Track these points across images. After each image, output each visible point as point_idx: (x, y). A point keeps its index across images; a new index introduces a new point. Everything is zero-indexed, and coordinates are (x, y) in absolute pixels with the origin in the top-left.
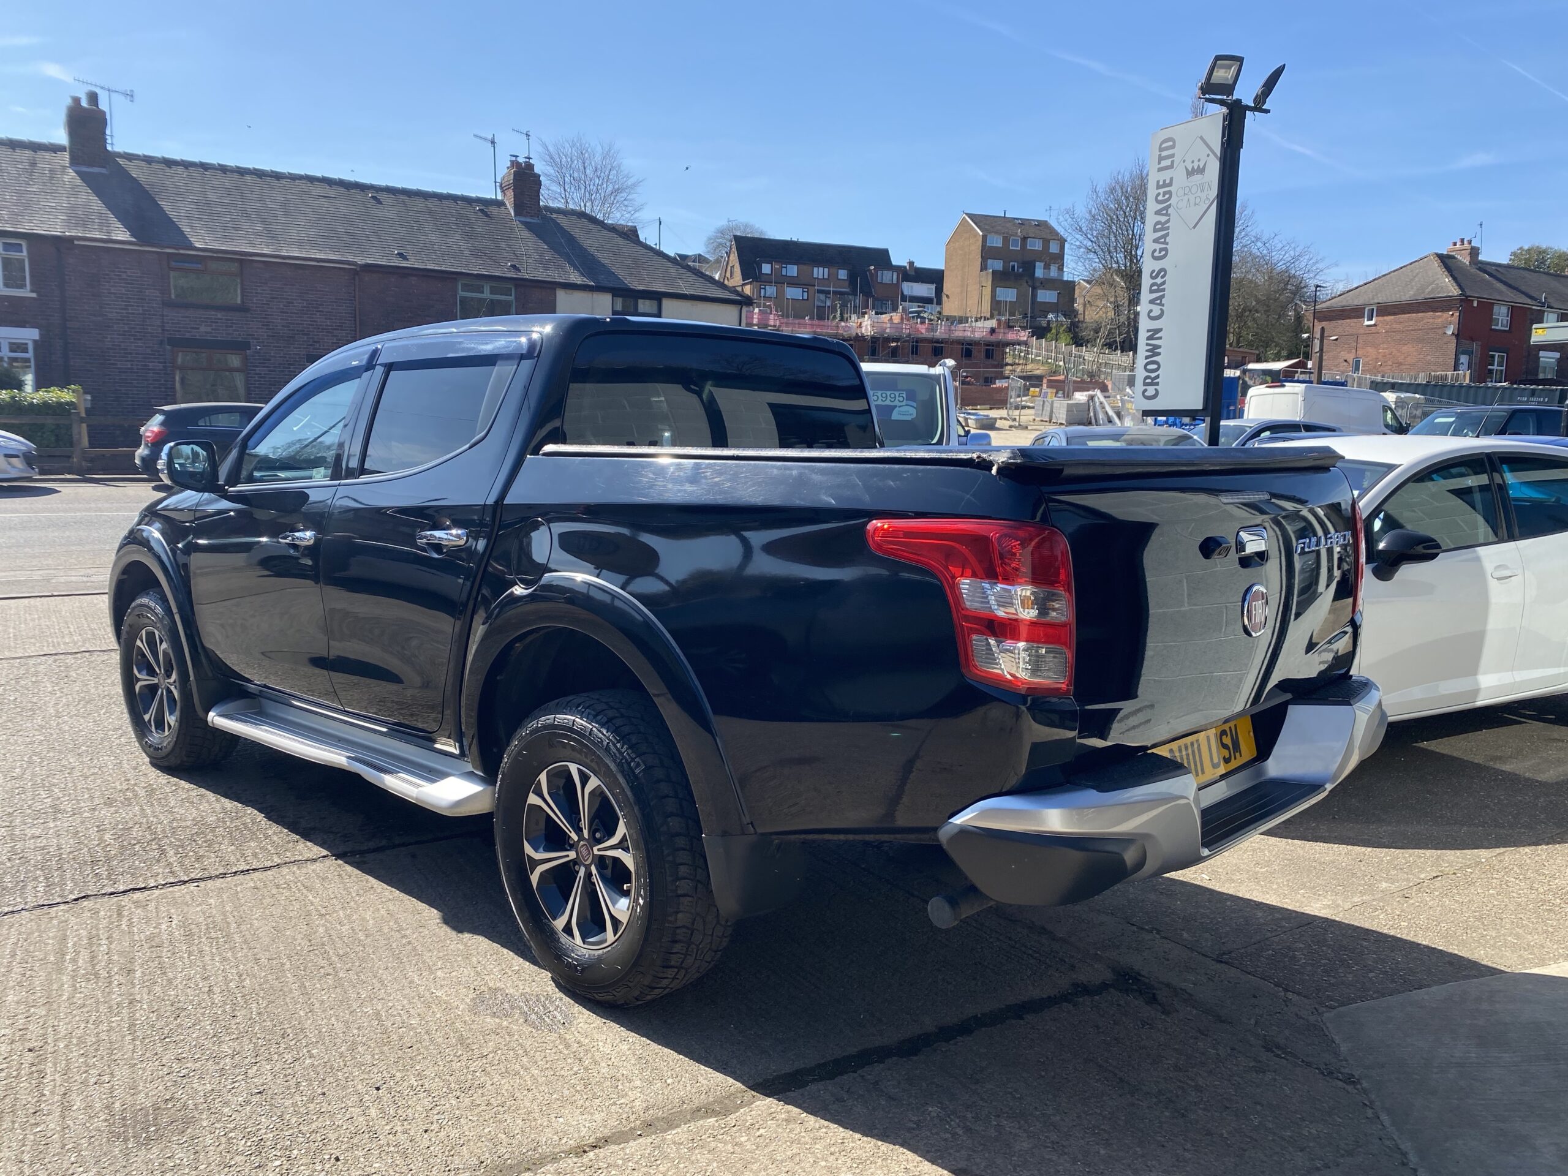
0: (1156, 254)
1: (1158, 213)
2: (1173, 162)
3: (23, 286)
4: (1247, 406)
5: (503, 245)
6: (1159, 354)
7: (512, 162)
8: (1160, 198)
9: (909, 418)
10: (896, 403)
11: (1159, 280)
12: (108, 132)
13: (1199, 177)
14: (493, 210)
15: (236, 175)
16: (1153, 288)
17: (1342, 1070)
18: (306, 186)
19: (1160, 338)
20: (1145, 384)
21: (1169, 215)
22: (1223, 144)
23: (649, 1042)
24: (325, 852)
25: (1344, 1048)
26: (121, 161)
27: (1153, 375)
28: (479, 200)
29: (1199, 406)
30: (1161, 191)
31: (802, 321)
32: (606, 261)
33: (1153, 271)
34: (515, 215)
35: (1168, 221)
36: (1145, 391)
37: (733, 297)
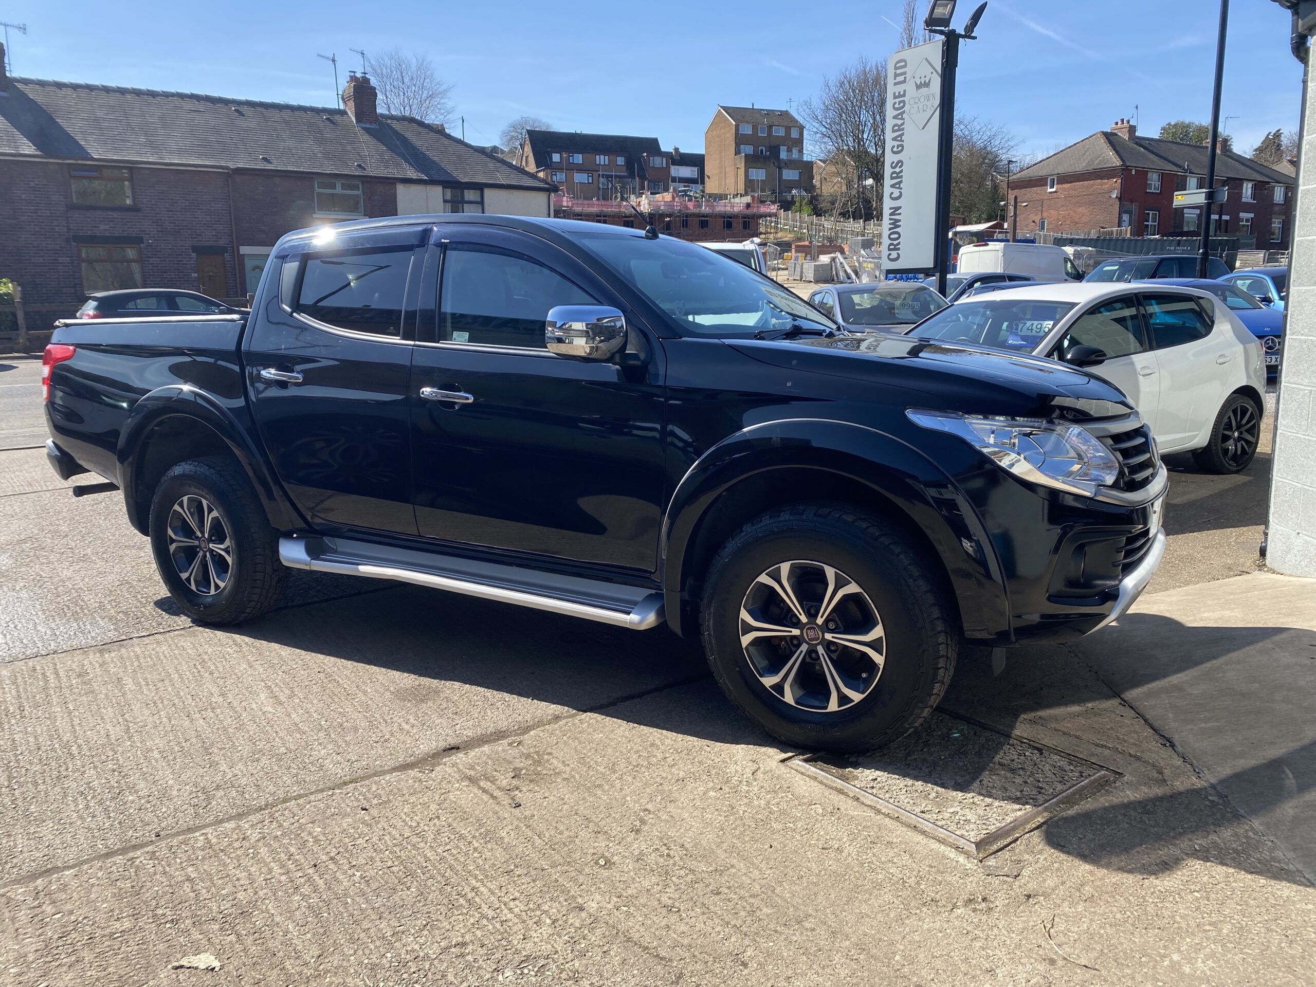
0: (895, 149)
1: (895, 117)
2: (905, 78)
4: (959, 262)
5: (349, 148)
6: (899, 226)
7: (351, 77)
8: (897, 106)
11: (898, 170)
12: (6, 60)
13: (926, 89)
14: (337, 118)
15: (118, 95)
16: (894, 176)
20: (889, 250)
21: (904, 119)
22: (943, 64)
26: (19, 86)
27: (895, 242)
28: (324, 110)
29: (930, 264)
30: (897, 100)
31: (590, 202)
32: (436, 159)
33: (893, 163)
34: (357, 123)
35: (903, 124)
36: (890, 254)
37: (542, 185)
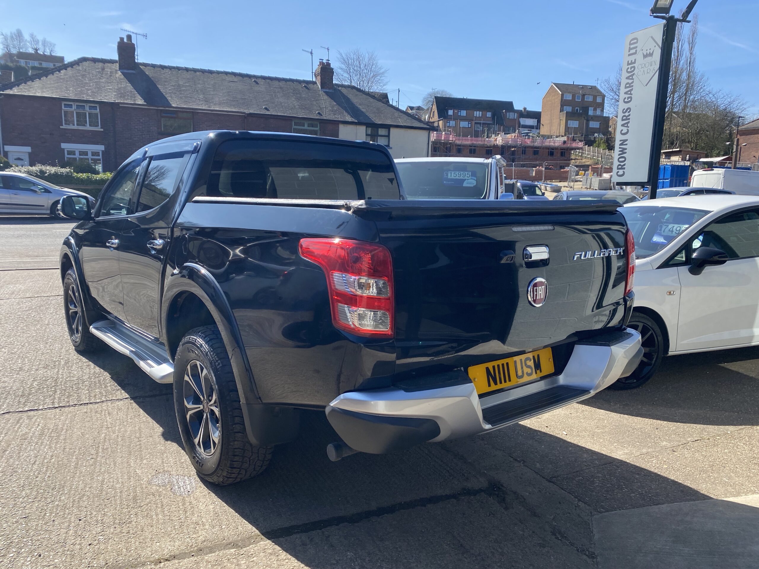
0: (626, 100)
1: (628, 78)
2: (636, 51)
3: (97, 126)
4: (692, 180)
5: (315, 103)
6: (626, 153)
7: (320, 62)
8: (629, 70)
9: (472, 186)
10: (466, 178)
11: (627, 114)
12: (136, 54)
13: (650, 58)
14: (311, 86)
15: (192, 72)
16: (624, 118)
17: (590, 550)
18: (224, 76)
19: (626, 144)
20: (618, 169)
21: (633, 79)
22: (663, 39)
24: (127, 396)
25: (596, 537)
26: (141, 67)
27: (622, 164)
28: (304, 81)
29: (646, 180)
30: (630, 66)
31: (466, 138)
32: (364, 110)
33: (624, 109)
34: (321, 88)
35: (633, 82)
36: (618, 172)
37: (425, 126)
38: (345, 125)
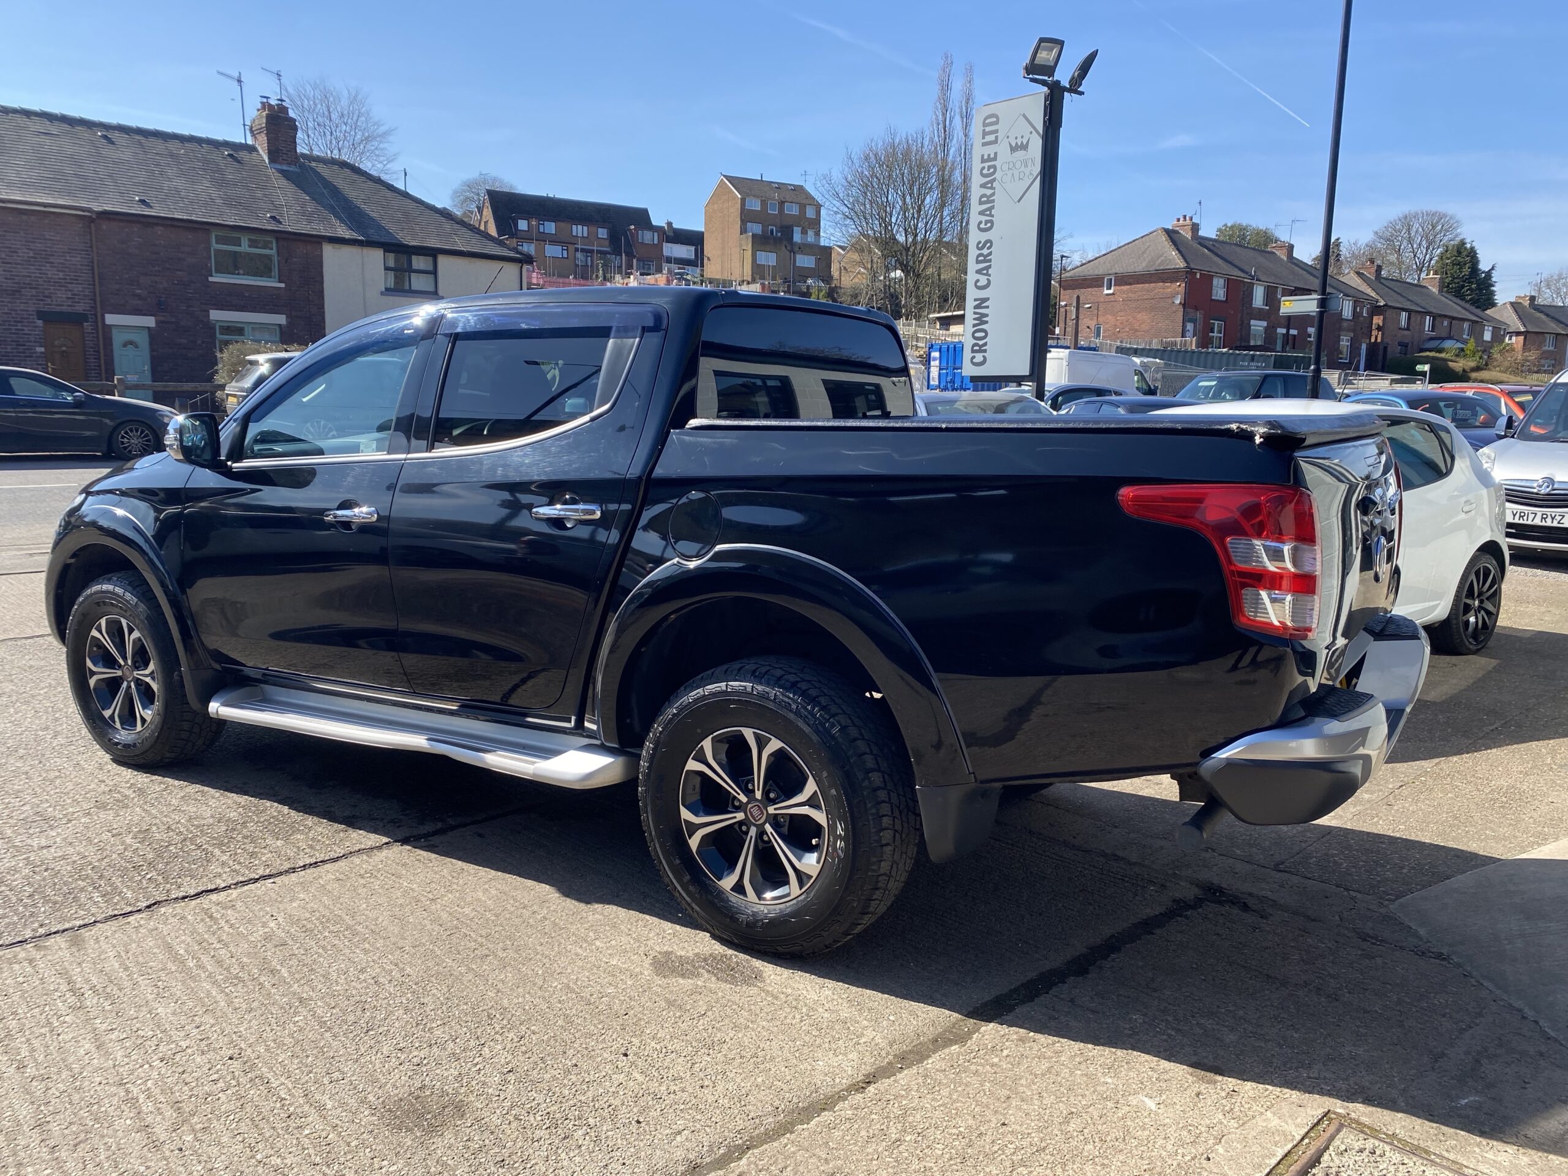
0: (982, 226)
1: (983, 186)
2: (997, 137)
5: (259, 194)
6: (987, 322)
7: (263, 103)
8: (985, 171)
11: (985, 251)
13: (1023, 152)
14: (243, 155)
16: (980, 259)
17: (1432, 950)
19: (987, 307)
20: (973, 351)
21: (994, 189)
22: (1045, 122)
23: (847, 986)
24: (385, 840)
25: (1422, 932)
27: (981, 343)
28: (226, 144)
29: (1025, 371)
30: (986, 165)
31: (567, 280)
32: (373, 215)
33: (980, 242)
34: (269, 163)
35: (993, 194)
36: (974, 357)
37: (512, 254)
38: (337, 246)
